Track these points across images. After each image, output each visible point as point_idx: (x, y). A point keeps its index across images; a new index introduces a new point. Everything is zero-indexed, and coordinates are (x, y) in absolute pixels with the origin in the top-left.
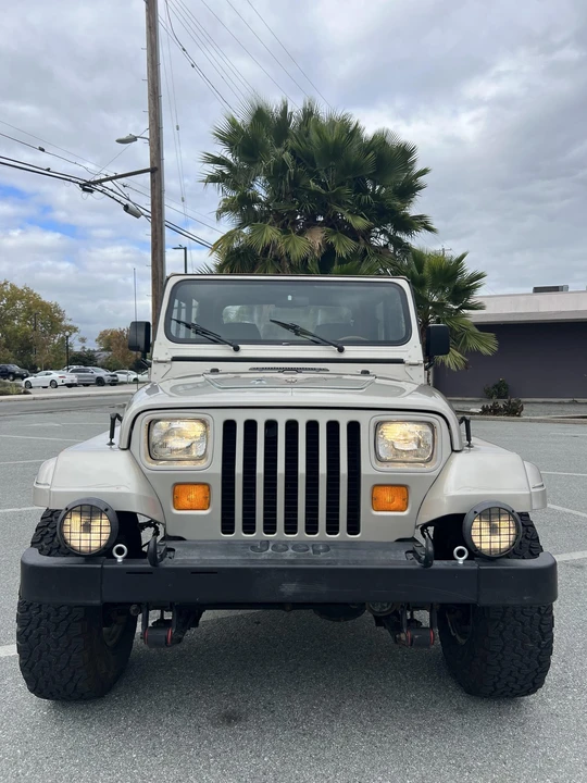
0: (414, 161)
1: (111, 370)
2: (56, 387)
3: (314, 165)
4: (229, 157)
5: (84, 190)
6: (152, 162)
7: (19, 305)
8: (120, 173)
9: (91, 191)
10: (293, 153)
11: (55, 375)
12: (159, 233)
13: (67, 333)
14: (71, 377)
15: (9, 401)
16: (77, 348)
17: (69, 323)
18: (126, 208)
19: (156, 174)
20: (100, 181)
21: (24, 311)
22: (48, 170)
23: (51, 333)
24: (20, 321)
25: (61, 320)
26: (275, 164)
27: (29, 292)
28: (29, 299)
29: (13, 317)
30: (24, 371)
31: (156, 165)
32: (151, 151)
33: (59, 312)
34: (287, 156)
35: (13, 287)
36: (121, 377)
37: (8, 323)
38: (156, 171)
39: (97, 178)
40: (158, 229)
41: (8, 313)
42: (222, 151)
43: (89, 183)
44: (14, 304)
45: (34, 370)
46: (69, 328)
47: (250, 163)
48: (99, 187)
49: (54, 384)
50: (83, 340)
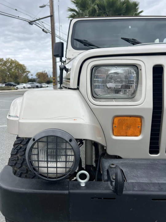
0: (138, 8)
1: (40, 83)
2: (25, 88)
3: (105, 10)
4: (76, 9)
5: (30, 24)
6: (51, 14)
7: (13, 65)
8: (41, 18)
9: (32, 24)
10: (98, 5)
11: (24, 85)
12: (54, 38)
13: (27, 73)
14: (29, 86)
15: (12, 92)
16: (30, 77)
17: (28, 70)
18: (43, 30)
19: (52, 17)
20: (35, 21)
21: (15, 67)
22: (18, 17)
23: (23, 73)
24: (14, 70)
25: (25, 69)
26: (92, 10)
27: (16, 61)
28: (16, 63)
29: (12, 69)
30: (16, 84)
31: (52, 14)
32: (50, 10)
33: (25, 67)
34: (96, 6)
35: (11, 60)
36: (43, 86)
37: (11, 70)
38: (52, 16)
39: (34, 20)
40: (54, 36)
41: (11, 67)
42: (74, 7)
43: (31, 22)
44: (12, 65)
45: (18, 84)
46: (28, 71)
47: (83, 10)
48: (34, 23)
49: (24, 88)
50: (32, 75)
